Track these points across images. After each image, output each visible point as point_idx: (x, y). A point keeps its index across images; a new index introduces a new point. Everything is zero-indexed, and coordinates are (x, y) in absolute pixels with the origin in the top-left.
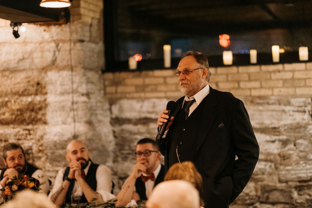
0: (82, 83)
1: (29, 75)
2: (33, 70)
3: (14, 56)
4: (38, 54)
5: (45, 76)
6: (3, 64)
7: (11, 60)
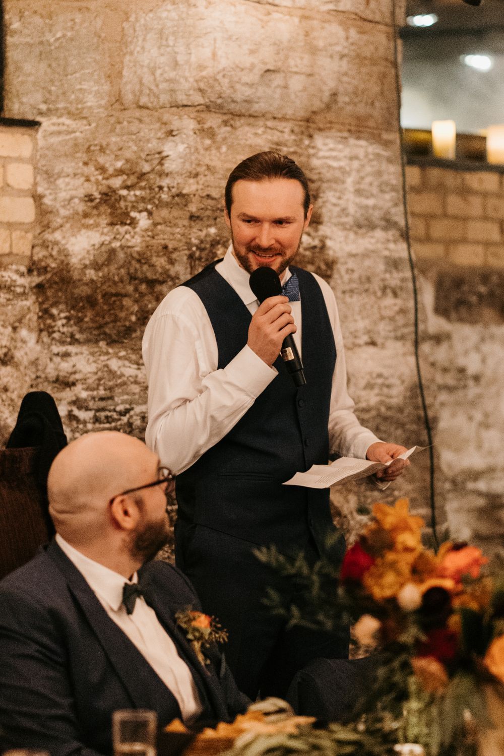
1: (275, 139)
2: (284, 119)
3: (252, 52)
4: (302, 58)
5: (311, 151)
6: (219, 77)
7: (242, 70)
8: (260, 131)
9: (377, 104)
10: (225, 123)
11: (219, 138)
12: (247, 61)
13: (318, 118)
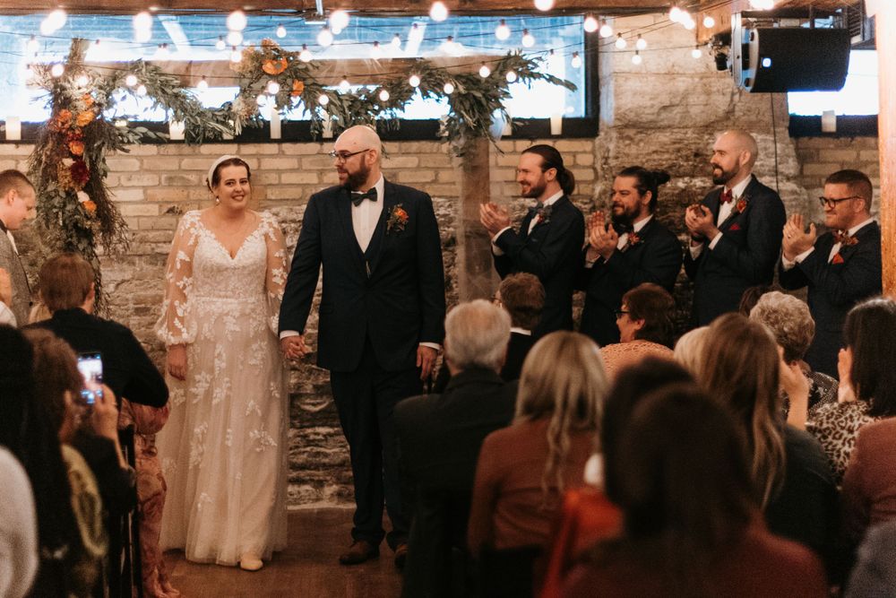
0: (788, 156)
1: (678, 137)
2: (686, 127)
3: (651, 99)
4: (698, 98)
5: (711, 141)
6: (627, 113)
7: (645, 108)
8: (668, 134)
9: (766, 114)
10: (641, 132)
11: (636, 140)
12: (649, 103)
13: (715, 125)
